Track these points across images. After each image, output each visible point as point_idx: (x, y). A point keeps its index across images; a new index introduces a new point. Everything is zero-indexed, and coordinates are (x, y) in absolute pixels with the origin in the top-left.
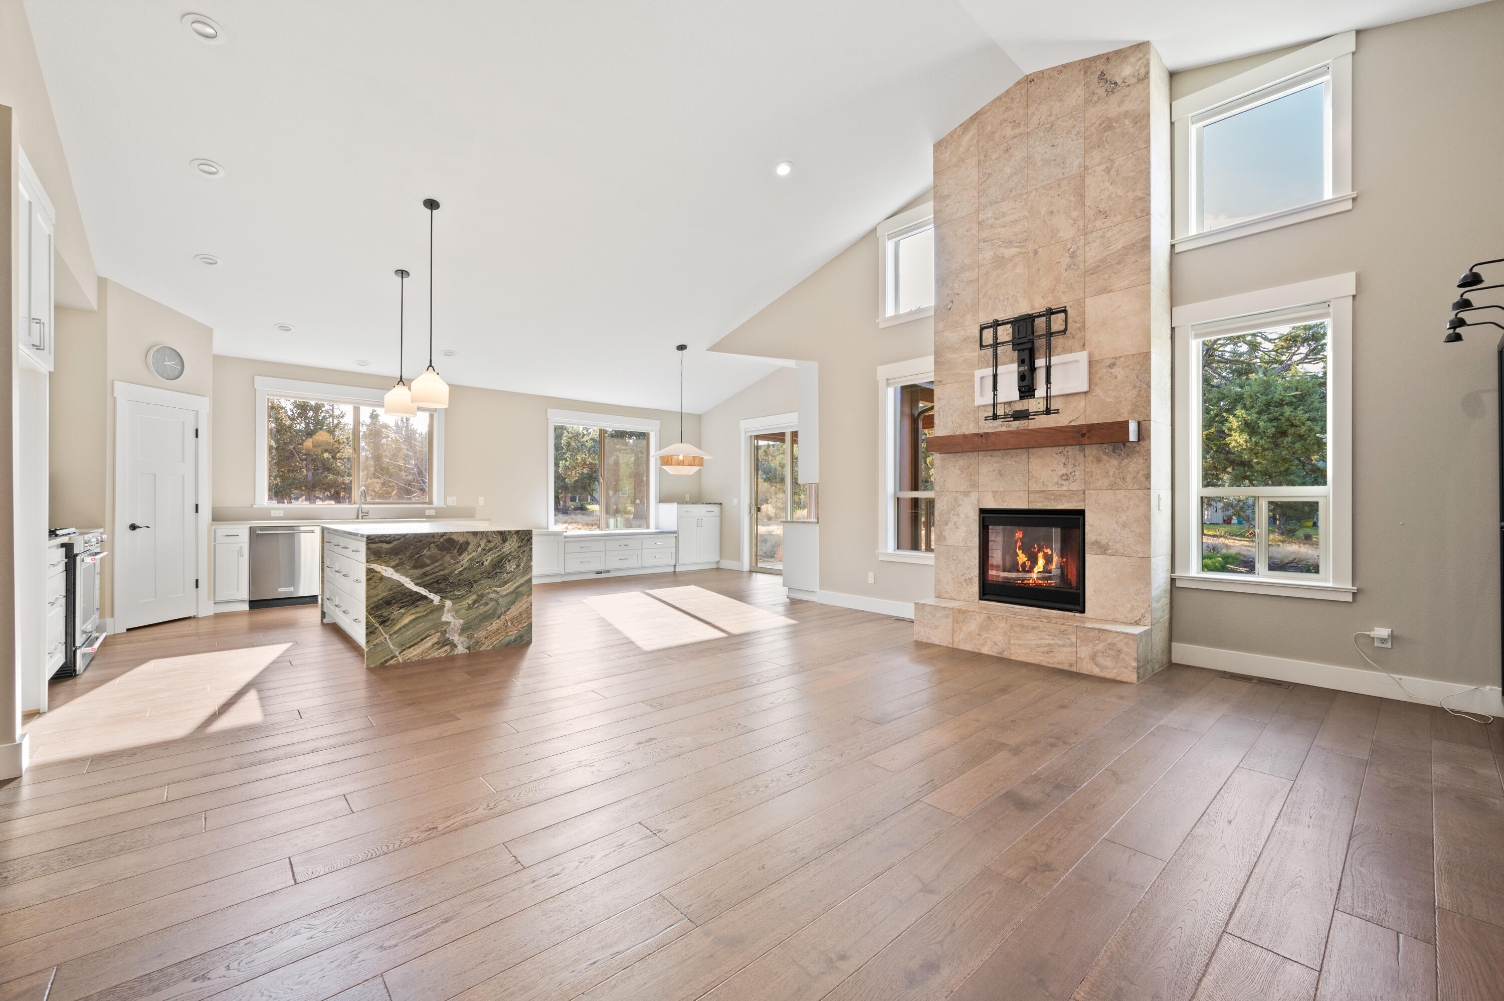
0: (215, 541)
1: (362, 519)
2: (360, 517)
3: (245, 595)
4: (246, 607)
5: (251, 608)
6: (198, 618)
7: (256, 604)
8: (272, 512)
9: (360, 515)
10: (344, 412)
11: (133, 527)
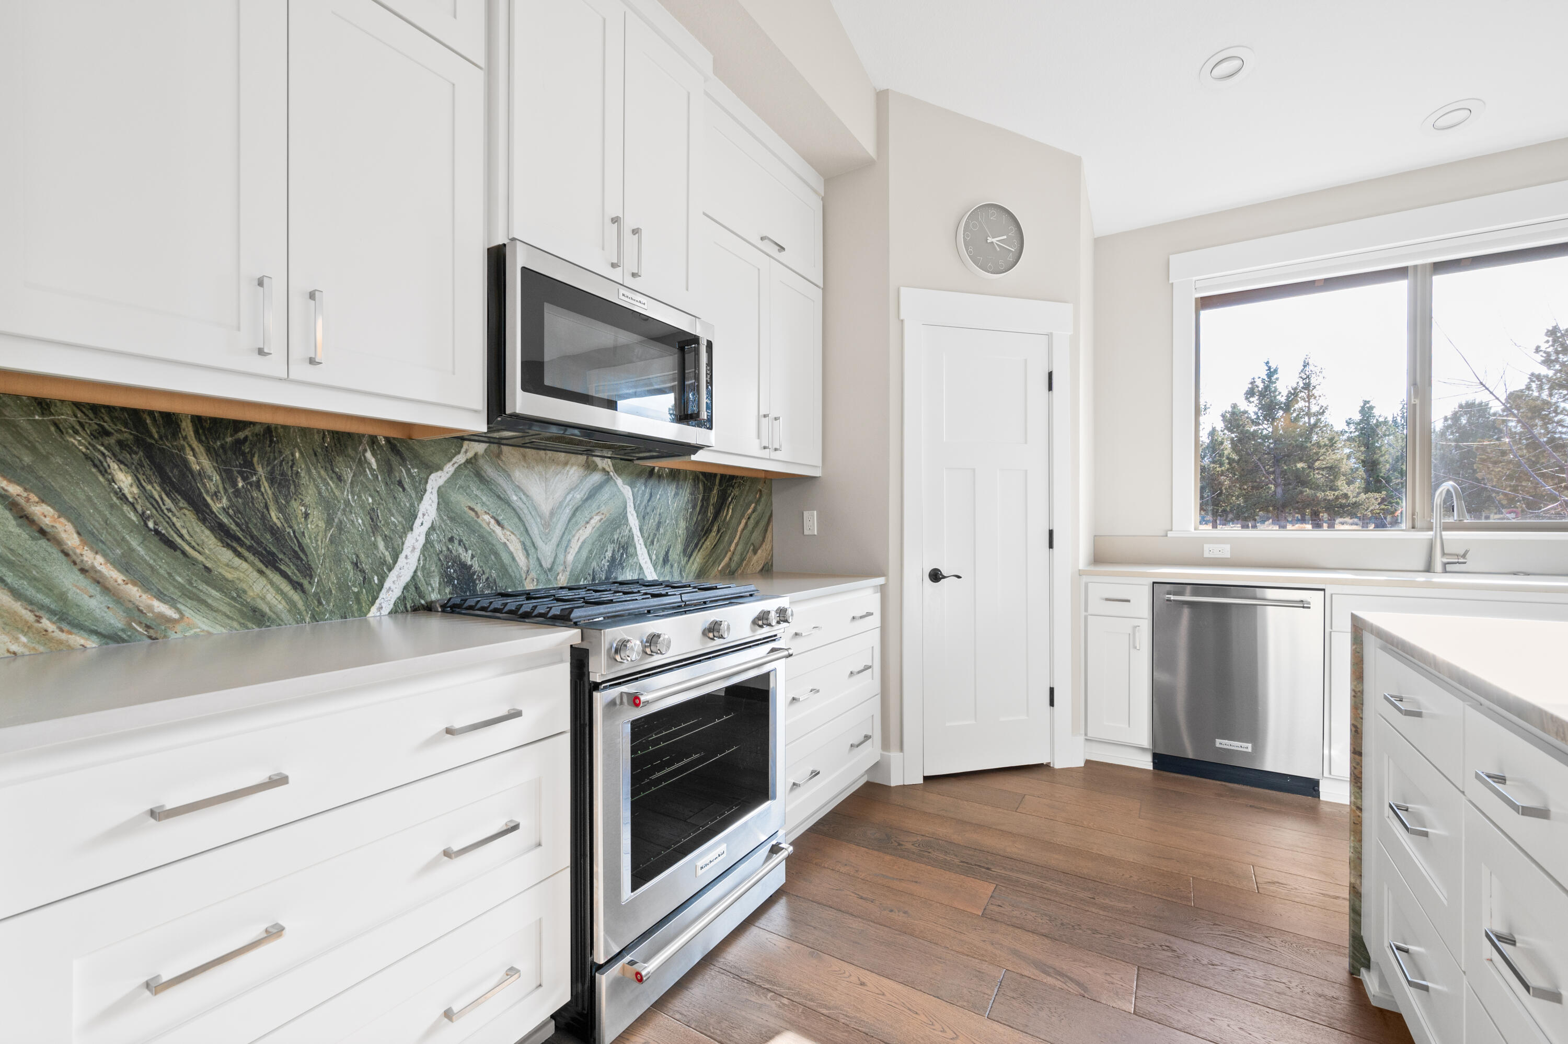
0: (1086, 610)
1: (1445, 571)
2: (1438, 567)
3: (1144, 738)
4: (1146, 762)
5: (1156, 765)
6: (1053, 769)
7: (1161, 761)
8: (1207, 547)
9: (1439, 560)
10: (1325, 406)
11: (936, 576)
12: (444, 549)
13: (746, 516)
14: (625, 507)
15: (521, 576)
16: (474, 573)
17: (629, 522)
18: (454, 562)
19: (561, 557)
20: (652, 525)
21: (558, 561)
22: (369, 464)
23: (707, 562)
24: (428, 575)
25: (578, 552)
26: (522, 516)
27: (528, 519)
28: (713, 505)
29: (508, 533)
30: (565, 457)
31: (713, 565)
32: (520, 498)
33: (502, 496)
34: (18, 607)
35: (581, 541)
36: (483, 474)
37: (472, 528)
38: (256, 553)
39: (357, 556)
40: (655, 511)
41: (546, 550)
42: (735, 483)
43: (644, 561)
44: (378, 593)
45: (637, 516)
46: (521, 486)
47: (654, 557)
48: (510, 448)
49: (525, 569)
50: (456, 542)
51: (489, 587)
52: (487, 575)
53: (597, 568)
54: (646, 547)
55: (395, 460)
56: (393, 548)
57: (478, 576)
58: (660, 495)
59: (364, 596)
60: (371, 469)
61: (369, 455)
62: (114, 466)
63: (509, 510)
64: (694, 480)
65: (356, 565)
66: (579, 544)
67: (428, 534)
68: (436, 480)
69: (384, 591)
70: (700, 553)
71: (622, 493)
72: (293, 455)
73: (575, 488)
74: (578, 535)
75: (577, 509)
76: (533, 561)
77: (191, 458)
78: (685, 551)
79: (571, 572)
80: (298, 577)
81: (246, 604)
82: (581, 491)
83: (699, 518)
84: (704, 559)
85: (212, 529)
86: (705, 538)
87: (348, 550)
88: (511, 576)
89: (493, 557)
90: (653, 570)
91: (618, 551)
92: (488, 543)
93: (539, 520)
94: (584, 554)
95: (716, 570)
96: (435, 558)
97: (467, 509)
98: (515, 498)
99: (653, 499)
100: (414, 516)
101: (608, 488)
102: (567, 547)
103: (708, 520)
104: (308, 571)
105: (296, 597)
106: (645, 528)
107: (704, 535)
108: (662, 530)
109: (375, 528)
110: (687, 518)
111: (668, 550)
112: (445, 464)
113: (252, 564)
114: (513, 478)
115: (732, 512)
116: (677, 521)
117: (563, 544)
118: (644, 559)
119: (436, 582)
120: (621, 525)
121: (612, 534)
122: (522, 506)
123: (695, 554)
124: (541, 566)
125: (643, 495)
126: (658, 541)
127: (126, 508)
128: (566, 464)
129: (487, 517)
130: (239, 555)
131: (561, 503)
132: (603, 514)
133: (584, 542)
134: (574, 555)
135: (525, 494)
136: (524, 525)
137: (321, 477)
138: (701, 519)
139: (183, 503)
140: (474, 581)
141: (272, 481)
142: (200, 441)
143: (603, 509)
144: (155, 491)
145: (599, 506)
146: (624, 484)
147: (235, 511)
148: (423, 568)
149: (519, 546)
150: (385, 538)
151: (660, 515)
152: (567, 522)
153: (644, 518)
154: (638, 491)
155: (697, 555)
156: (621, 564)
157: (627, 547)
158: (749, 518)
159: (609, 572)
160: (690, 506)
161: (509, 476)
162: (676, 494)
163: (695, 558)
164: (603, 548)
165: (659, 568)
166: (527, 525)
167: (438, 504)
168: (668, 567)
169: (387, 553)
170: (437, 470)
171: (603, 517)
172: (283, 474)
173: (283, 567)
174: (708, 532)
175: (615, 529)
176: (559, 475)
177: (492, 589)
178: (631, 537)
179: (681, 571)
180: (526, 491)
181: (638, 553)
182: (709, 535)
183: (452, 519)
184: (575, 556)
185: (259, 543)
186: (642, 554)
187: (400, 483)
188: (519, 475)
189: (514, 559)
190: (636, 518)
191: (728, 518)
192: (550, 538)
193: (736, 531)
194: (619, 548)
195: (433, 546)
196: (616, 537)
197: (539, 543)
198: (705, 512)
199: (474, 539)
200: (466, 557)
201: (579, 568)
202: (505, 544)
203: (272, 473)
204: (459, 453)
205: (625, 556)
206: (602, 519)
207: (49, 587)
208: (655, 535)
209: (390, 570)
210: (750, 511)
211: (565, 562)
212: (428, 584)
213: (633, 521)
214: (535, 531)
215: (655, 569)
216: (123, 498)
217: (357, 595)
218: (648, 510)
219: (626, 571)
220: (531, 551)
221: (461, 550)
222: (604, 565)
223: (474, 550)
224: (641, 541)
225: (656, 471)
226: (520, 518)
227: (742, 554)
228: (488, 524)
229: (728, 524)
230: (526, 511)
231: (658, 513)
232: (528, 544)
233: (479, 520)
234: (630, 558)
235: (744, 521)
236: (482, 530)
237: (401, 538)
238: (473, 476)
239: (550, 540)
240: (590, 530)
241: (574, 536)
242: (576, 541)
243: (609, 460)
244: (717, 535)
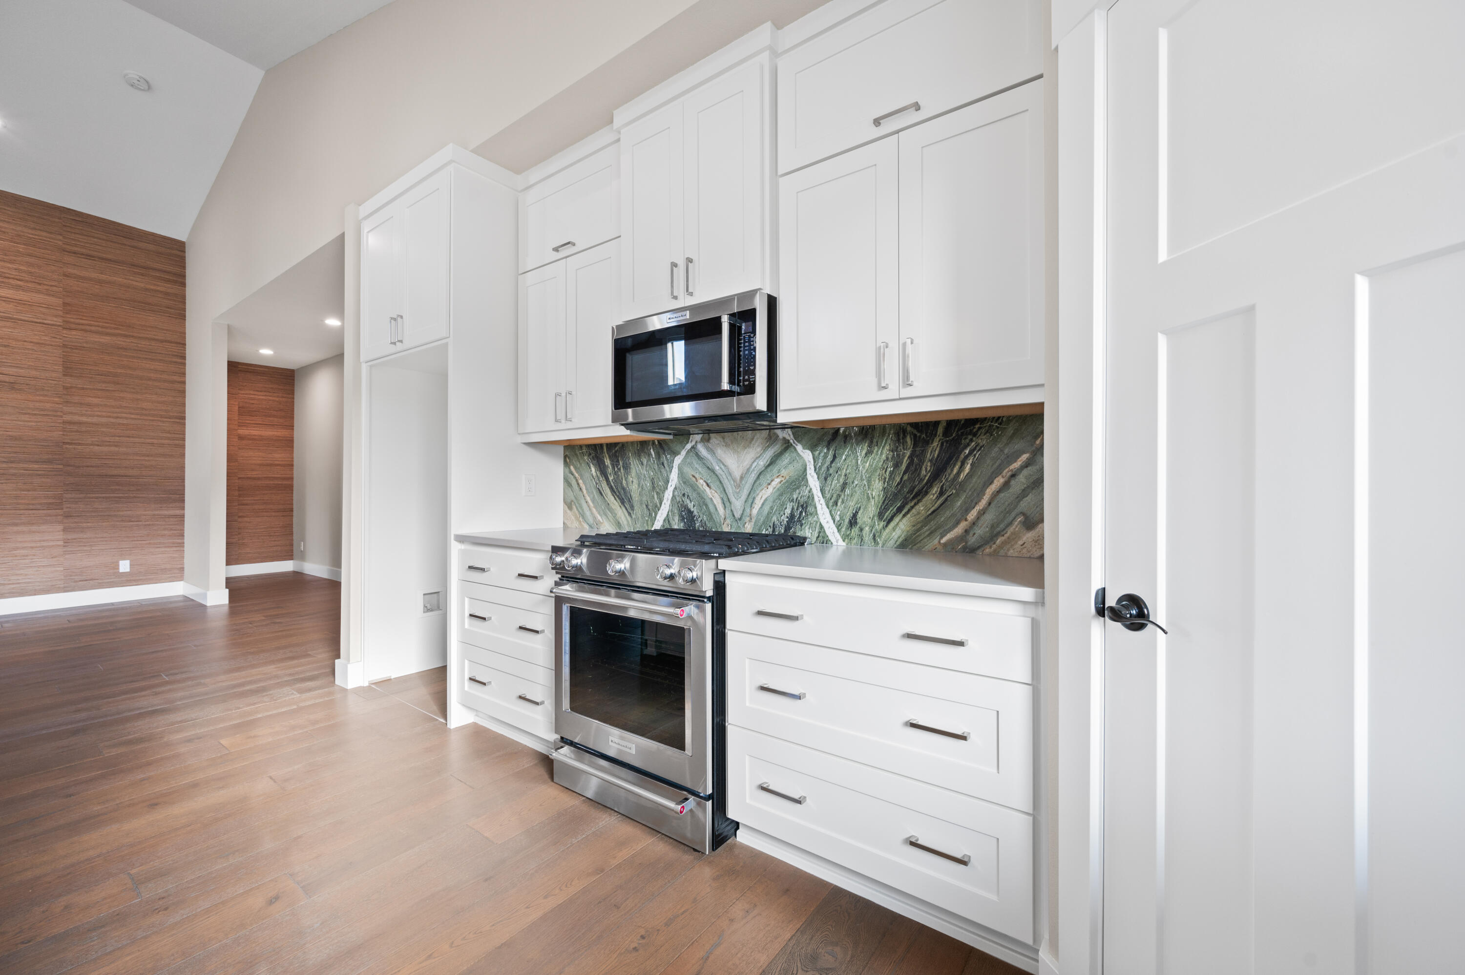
12: (681, 500)
13: (1007, 473)
14: (805, 470)
15: (720, 522)
16: (695, 516)
17: (809, 483)
18: (685, 508)
19: (748, 510)
20: (835, 486)
21: (745, 514)
22: (652, 455)
23: (918, 530)
24: (673, 515)
25: (761, 508)
26: (722, 480)
27: (725, 482)
28: (931, 461)
29: (713, 492)
30: (751, 434)
31: (929, 535)
32: (721, 468)
33: (710, 467)
34: (577, 512)
35: (763, 499)
36: (700, 454)
37: (694, 488)
38: (619, 499)
39: (647, 502)
40: (839, 473)
41: (738, 505)
42: (980, 428)
43: (826, 521)
44: (654, 522)
45: (818, 478)
46: (721, 459)
47: (837, 518)
48: (715, 434)
49: (723, 516)
50: (686, 496)
51: (702, 526)
52: (701, 518)
53: (777, 522)
54: (828, 508)
55: (661, 451)
56: (660, 499)
57: (696, 518)
58: (847, 456)
59: (649, 522)
60: (653, 458)
61: (652, 450)
62: (592, 465)
63: (714, 476)
64: (897, 434)
65: (647, 506)
66: (762, 501)
67: (674, 492)
68: (678, 460)
69: (656, 521)
70: (905, 520)
71: (802, 457)
72: (629, 455)
73: (759, 457)
74: (761, 494)
75: (760, 474)
76: (728, 511)
77: (605, 460)
78: (881, 515)
79: (755, 523)
80: (630, 510)
81: (617, 520)
82: (764, 459)
83: (906, 477)
84: (914, 526)
85: (609, 488)
86: (916, 500)
87: (644, 499)
88: (714, 521)
89: (704, 507)
90: (836, 530)
91: (797, 509)
92: (702, 498)
93: (733, 483)
94: (766, 509)
95: (936, 541)
96: (677, 506)
97: (691, 477)
98: (717, 468)
99: (837, 460)
100: (668, 482)
101: (788, 454)
102: (752, 503)
103: (922, 480)
104: (632, 507)
105: (629, 519)
106: (827, 489)
107: (913, 498)
108: (848, 491)
109: (654, 488)
110: (885, 479)
111: (857, 512)
112: (681, 450)
113: (618, 503)
114: (716, 454)
115: (971, 469)
116: (869, 481)
117: (750, 500)
118: (824, 519)
119: (677, 518)
120: (800, 486)
121: (791, 494)
122: (722, 473)
123: (896, 520)
124: (734, 516)
125: (825, 457)
126: (843, 502)
127: (593, 480)
128: (753, 439)
129: (701, 481)
130: (615, 499)
131: (748, 470)
132: (783, 477)
133: (766, 500)
134: (758, 509)
135: (723, 464)
136: (723, 487)
137: (637, 464)
138: (909, 478)
139: (604, 478)
140: (694, 521)
141: (623, 467)
142: (607, 453)
143: (784, 472)
144: (598, 473)
145: (779, 470)
146: (804, 449)
147: (615, 480)
148: (671, 511)
149: (720, 501)
150: (658, 493)
151: (846, 475)
152: (752, 483)
153: (826, 479)
154: (819, 454)
155: (900, 520)
156: (799, 521)
157: (807, 506)
158: (1013, 476)
159: (788, 528)
160: (890, 464)
161: (714, 453)
162: (869, 453)
163: (898, 524)
164: (783, 506)
165: (843, 529)
166: (725, 486)
167: (678, 474)
168: (855, 531)
169: (658, 501)
170: (678, 455)
171: (783, 479)
172: (626, 464)
173: (626, 505)
174: (920, 494)
175: (795, 490)
176: (747, 449)
177: (704, 528)
178: (811, 497)
179: (874, 536)
180: (725, 463)
181: (818, 512)
182: (923, 497)
183: (684, 483)
184: (759, 511)
185: (620, 494)
186: (823, 514)
187: (663, 464)
188: (720, 452)
189: (716, 509)
190: (817, 480)
191: (962, 476)
192: (740, 496)
193: (982, 493)
194: (798, 506)
195: (676, 499)
196: (795, 497)
197: (733, 499)
198: (916, 470)
199: (695, 495)
200: (690, 506)
201: (762, 520)
202: (711, 499)
203: (623, 464)
204: (688, 443)
205: (804, 514)
206: (782, 481)
207: (581, 507)
208: (839, 496)
209: (659, 510)
210: (1016, 465)
211: (750, 515)
212: (673, 520)
213: (814, 482)
214: (730, 490)
215: (839, 531)
216: (593, 477)
217: (647, 521)
218: (831, 471)
219: (805, 528)
220: (727, 504)
221: (688, 501)
222: (783, 520)
223: (694, 502)
224: (823, 501)
225: (841, 431)
226: (721, 482)
227: (993, 527)
228: (702, 485)
229: (962, 485)
230: (724, 477)
231: (843, 474)
232: (725, 499)
233: (698, 483)
234: (809, 516)
235: (999, 482)
236: (699, 490)
237: (663, 493)
238: (694, 455)
239: (740, 497)
240: (771, 491)
241: (758, 495)
242: (759, 499)
243: (789, 430)
244: (938, 498)
